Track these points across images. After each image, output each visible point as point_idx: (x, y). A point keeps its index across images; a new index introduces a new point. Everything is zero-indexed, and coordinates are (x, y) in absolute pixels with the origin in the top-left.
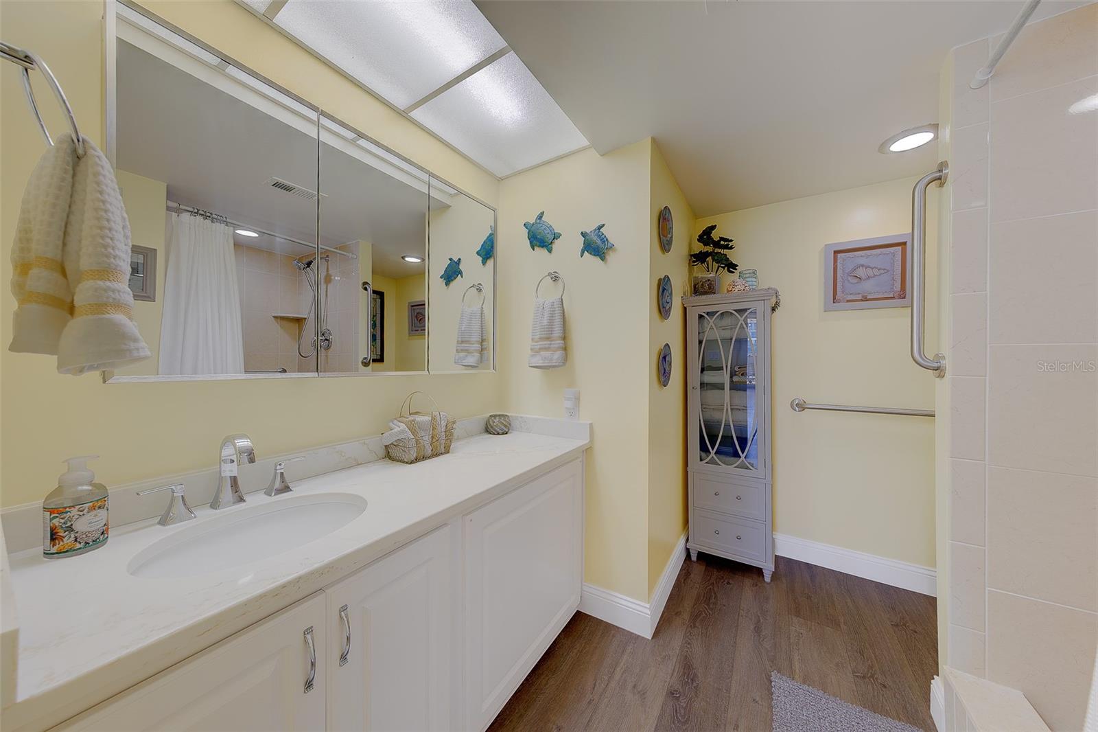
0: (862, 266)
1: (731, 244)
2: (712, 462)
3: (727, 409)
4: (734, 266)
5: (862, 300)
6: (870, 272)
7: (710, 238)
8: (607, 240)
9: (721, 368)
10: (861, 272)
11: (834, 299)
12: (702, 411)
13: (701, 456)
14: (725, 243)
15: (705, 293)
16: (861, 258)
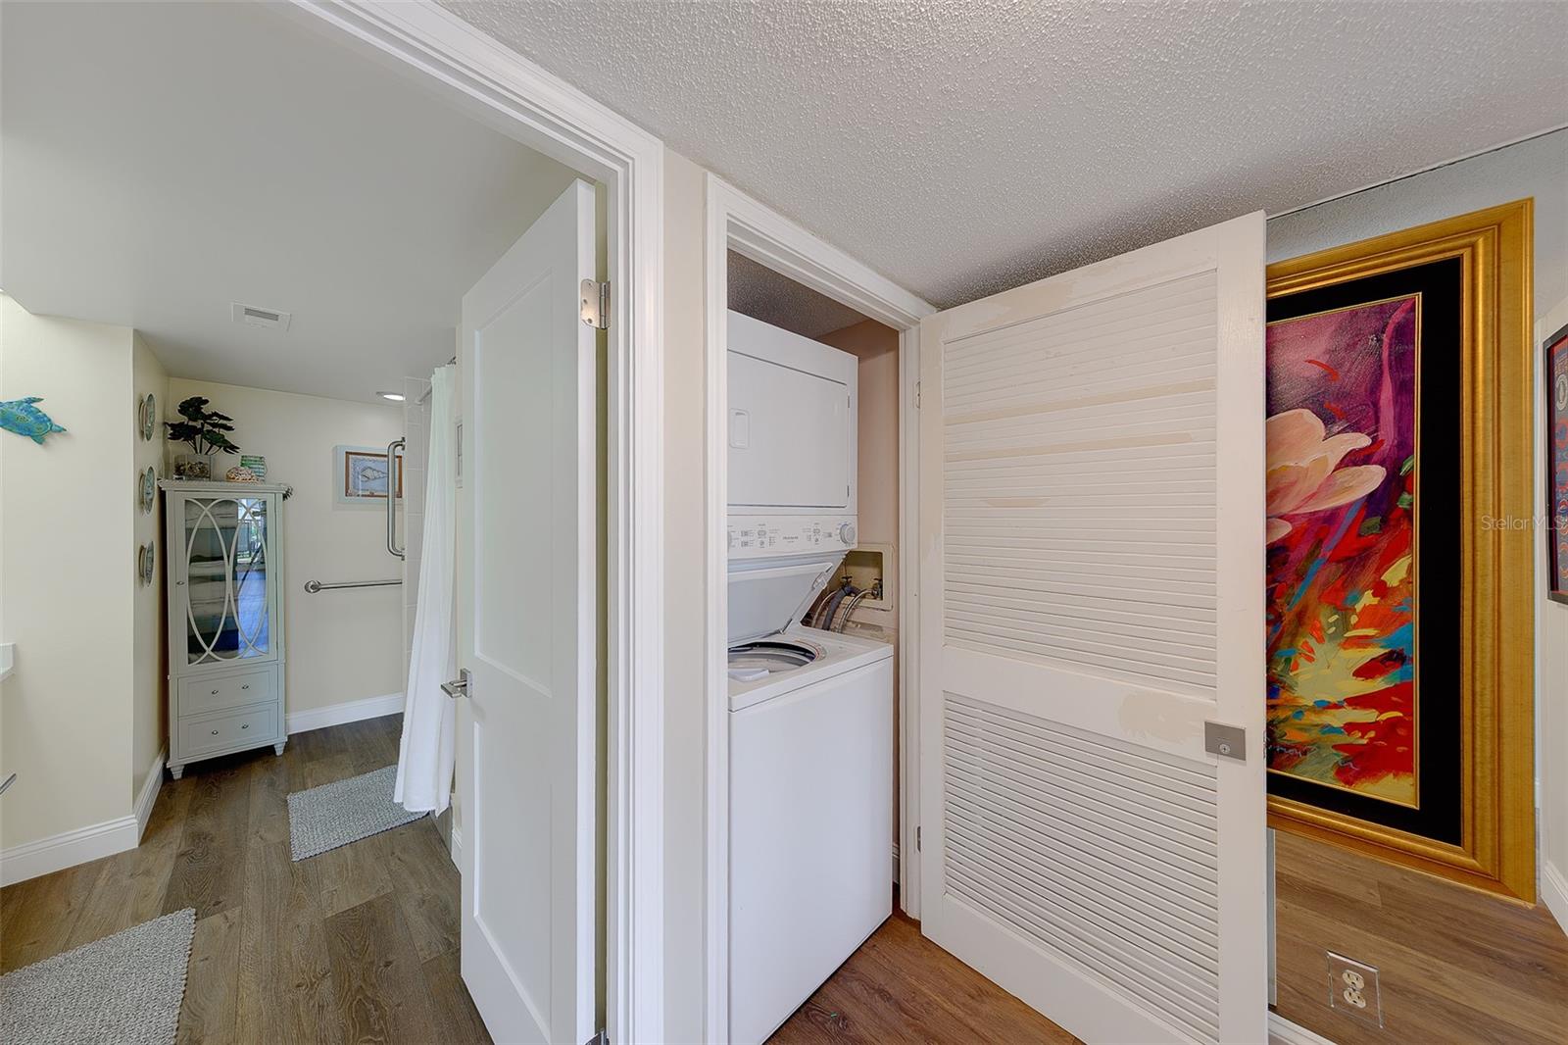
0: (371, 468)
1: (229, 424)
2: (210, 659)
3: (229, 601)
4: (234, 448)
5: (369, 496)
6: (376, 474)
7: (198, 410)
8: (50, 420)
9: (222, 558)
10: (369, 473)
11: (347, 492)
12: (192, 608)
13: (189, 659)
14: (222, 422)
15: (196, 477)
16: (369, 462)
